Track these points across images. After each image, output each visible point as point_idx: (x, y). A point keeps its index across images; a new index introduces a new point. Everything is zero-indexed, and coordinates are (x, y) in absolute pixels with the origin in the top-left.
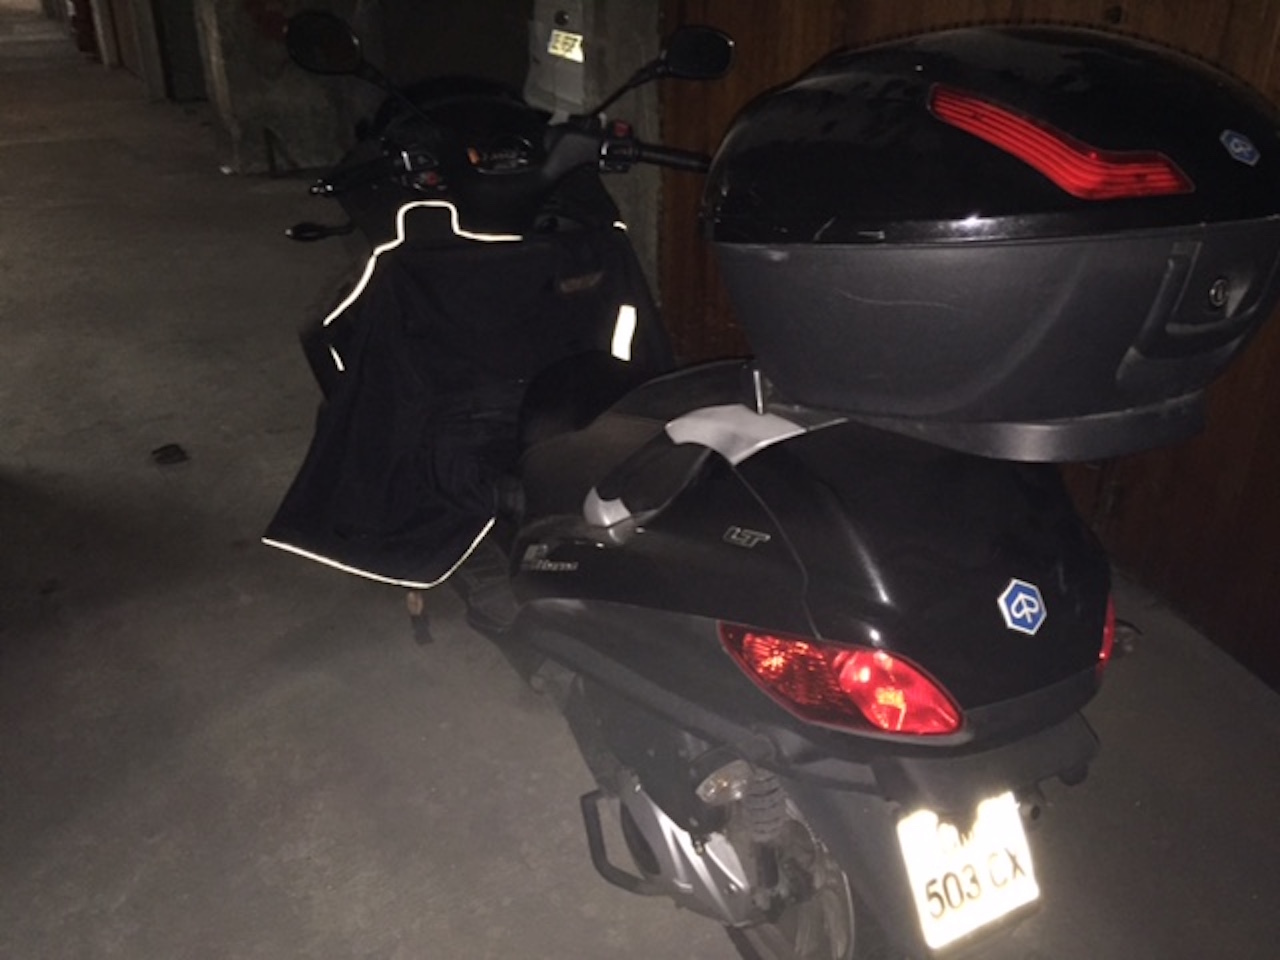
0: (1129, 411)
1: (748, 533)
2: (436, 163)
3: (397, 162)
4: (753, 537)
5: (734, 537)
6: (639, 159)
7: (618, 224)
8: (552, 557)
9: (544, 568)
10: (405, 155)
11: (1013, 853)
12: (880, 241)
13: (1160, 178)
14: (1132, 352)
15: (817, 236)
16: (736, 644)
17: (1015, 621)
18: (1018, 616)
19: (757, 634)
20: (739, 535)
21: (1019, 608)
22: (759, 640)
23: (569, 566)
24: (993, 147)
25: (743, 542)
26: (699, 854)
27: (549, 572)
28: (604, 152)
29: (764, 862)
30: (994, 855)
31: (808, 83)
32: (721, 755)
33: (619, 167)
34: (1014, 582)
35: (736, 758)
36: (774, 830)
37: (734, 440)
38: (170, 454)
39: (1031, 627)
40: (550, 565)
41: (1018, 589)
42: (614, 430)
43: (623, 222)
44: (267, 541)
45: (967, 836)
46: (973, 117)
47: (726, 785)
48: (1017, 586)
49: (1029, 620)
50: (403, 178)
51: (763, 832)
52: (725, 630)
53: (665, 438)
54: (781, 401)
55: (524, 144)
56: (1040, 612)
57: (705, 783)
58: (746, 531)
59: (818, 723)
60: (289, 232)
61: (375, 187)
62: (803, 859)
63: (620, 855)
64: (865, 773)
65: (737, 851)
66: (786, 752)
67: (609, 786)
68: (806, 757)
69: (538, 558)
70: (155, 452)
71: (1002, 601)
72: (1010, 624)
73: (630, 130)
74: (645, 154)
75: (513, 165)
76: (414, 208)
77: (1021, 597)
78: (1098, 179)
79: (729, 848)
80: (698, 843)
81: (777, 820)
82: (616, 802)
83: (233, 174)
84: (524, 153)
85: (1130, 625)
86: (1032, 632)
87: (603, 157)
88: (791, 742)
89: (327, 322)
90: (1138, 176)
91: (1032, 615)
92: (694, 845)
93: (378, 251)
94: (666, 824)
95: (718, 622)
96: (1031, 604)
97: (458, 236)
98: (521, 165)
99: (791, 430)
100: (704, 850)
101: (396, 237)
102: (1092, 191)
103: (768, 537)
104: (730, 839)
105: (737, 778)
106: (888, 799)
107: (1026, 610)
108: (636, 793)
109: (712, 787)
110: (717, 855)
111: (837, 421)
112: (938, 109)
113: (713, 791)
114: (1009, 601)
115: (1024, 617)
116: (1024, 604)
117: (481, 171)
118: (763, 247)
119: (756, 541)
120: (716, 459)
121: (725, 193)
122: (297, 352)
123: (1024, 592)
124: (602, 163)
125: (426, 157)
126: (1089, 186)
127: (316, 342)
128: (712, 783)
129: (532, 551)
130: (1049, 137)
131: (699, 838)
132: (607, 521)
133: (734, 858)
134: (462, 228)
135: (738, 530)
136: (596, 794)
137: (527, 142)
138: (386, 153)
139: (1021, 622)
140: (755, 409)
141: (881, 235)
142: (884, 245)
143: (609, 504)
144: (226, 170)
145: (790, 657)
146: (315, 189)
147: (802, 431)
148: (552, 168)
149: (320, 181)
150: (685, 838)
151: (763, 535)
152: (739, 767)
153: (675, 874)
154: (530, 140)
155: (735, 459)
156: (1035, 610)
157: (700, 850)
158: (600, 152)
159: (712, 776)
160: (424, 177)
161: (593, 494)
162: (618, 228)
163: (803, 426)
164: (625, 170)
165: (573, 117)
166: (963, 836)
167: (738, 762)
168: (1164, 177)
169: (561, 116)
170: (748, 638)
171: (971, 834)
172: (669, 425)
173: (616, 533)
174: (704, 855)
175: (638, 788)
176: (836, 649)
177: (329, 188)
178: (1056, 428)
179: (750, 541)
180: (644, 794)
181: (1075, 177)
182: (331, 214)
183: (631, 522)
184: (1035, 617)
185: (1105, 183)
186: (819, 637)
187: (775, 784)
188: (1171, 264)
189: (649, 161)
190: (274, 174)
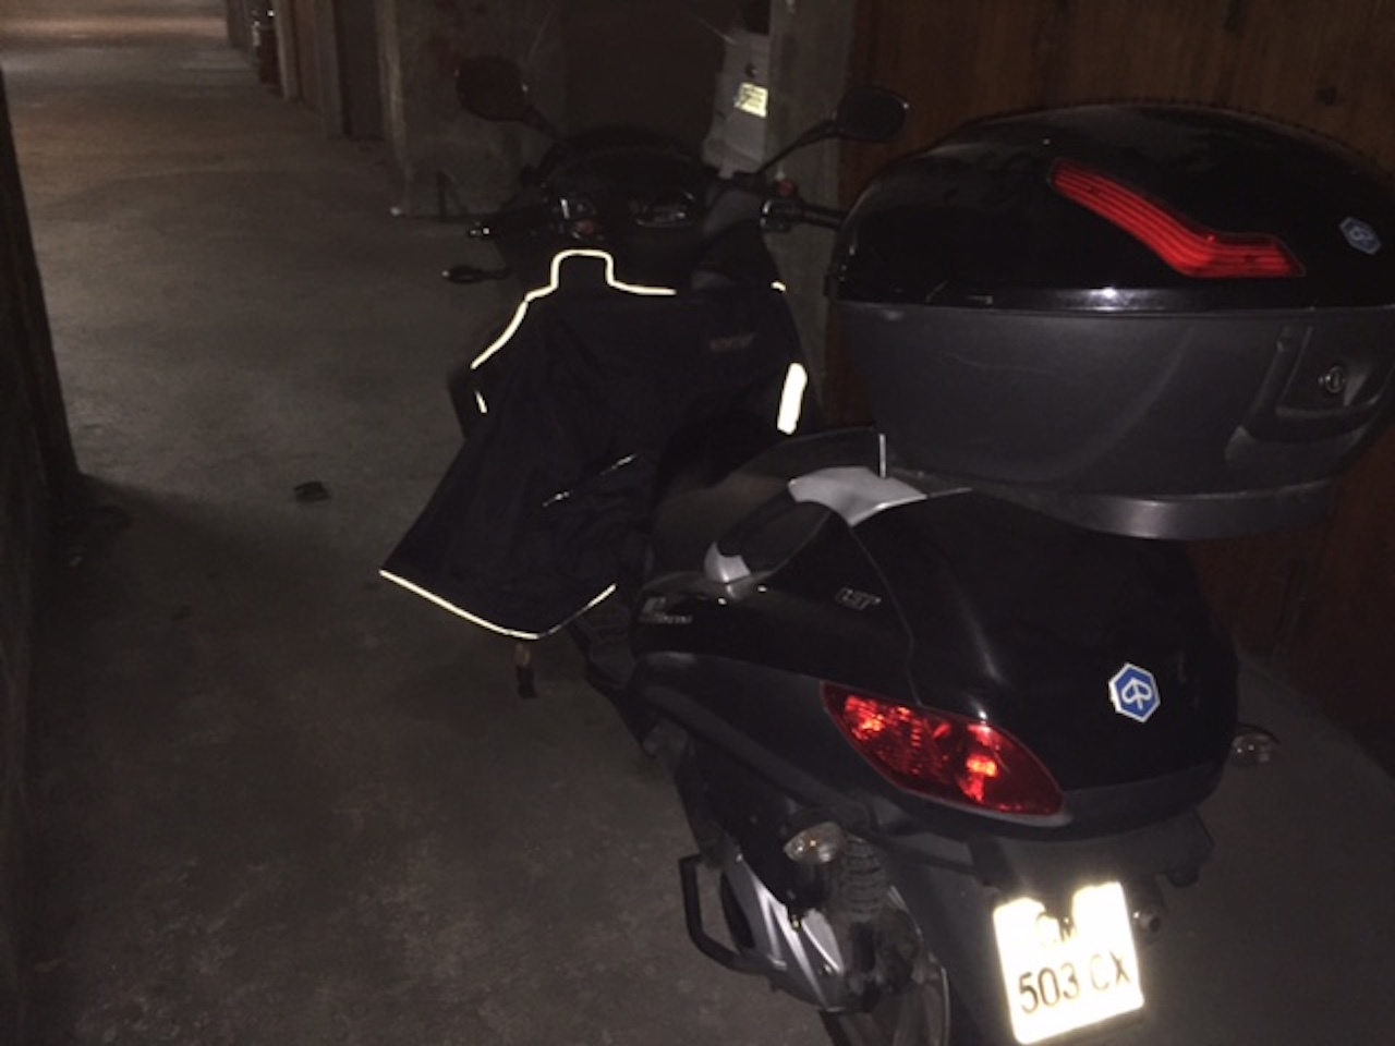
0: (1243, 494)
1: (860, 595)
2: (594, 212)
3: (555, 210)
4: (863, 600)
5: (845, 598)
6: (801, 219)
7: (777, 285)
8: (670, 611)
9: (660, 620)
10: (564, 203)
11: (1118, 957)
12: (989, 306)
13: (1271, 261)
14: (1241, 432)
15: (929, 298)
16: (838, 705)
17: (1124, 705)
18: (1129, 701)
19: (863, 697)
20: (851, 597)
21: (1131, 693)
22: (863, 704)
23: (683, 619)
24: (1107, 221)
25: (854, 603)
26: (794, 929)
27: (665, 625)
28: (766, 210)
29: (861, 944)
30: (1097, 956)
31: (941, 151)
32: (812, 817)
33: (781, 227)
34: (1128, 666)
35: (826, 820)
36: (872, 911)
37: (853, 501)
38: (311, 492)
39: (1141, 714)
40: (666, 618)
41: (1130, 674)
42: (743, 488)
43: (781, 281)
44: (384, 574)
45: (1069, 933)
46: (1090, 192)
47: (814, 846)
48: (1129, 670)
49: (1141, 706)
50: (561, 226)
51: (860, 911)
52: (828, 690)
53: (787, 496)
54: (904, 466)
55: (685, 197)
56: (1153, 699)
57: (794, 840)
58: (858, 593)
59: (914, 793)
60: (445, 274)
61: (534, 233)
62: (905, 948)
63: (717, 928)
64: (961, 852)
65: (835, 932)
66: (880, 822)
67: (713, 855)
68: (902, 829)
69: (655, 610)
70: (297, 488)
71: (1112, 685)
72: (1119, 708)
73: (795, 189)
74: (808, 214)
75: (672, 218)
76: (569, 257)
77: (1134, 682)
78: (1205, 258)
79: (827, 929)
80: (794, 917)
81: (876, 900)
82: (717, 874)
83: (402, 216)
84: (684, 207)
85: (1266, 732)
86: (1143, 719)
87: (765, 216)
88: (888, 812)
89: (475, 365)
90: (1248, 258)
91: (1144, 702)
92: (791, 921)
93: (531, 296)
94: (765, 897)
95: (822, 683)
96: (1143, 691)
97: (613, 287)
98: (678, 219)
99: (912, 496)
100: (800, 925)
101: (548, 283)
102: (1199, 270)
103: (878, 600)
104: (830, 919)
105: (827, 840)
106: (987, 883)
107: (1138, 696)
108: (736, 863)
109: (800, 845)
110: (813, 932)
111: (960, 490)
112: (1059, 183)
113: (801, 849)
114: (1120, 686)
115: (1135, 703)
116: (1136, 690)
117: (640, 223)
118: (878, 306)
119: (866, 603)
120: (834, 520)
121: (852, 251)
122: (445, 400)
123: (1138, 678)
124: (763, 221)
125: (585, 205)
126: (1196, 265)
127: (463, 384)
128: (801, 842)
129: (650, 604)
130: (1163, 215)
131: (796, 913)
132: (726, 578)
133: (831, 938)
134: (616, 278)
135: (850, 592)
136: (696, 859)
137: (690, 196)
138: (545, 200)
139: (1132, 707)
140: (878, 472)
141: (989, 300)
142: (991, 310)
143: (728, 559)
144: (395, 211)
145: (890, 722)
146: (474, 232)
147: (922, 497)
148: (712, 225)
149: (478, 224)
150: (782, 912)
151: (873, 598)
152: (829, 827)
153: (769, 948)
154: (694, 195)
155: (854, 520)
156: (1148, 697)
157: (796, 924)
158: (761, 209)
159: (803, 834)
160: (581, 225)
161: (714, 549)
162: (778, 290)
163: (924, 492)
164: (787, 230)
165: (738, 174)
166: (1065, 932)
167: (828, 824)
168: (1274, 260)
169: (727, 173)
170: (852, 701)
171: (1073, 931)
172: (793, 482)
173: (734, 590)
174: (799, 930)
175: (740, 857)
176: (938, 719)
177: (486, 231)
178: (1162, 505)
179: (861, 603)
180: (746, 865)
181: (1183, 255)
182: (488, 257)
183: (751, 580)
184: (1147, 704)
185: (1211, 262)
186: (919, 703)
187: (877, 863)
188: (1280, 346)
189: (812, 222)
190: (443, 218)
